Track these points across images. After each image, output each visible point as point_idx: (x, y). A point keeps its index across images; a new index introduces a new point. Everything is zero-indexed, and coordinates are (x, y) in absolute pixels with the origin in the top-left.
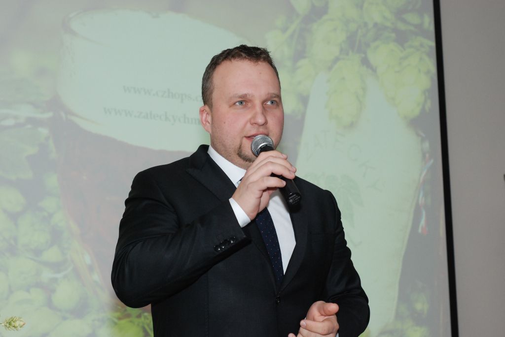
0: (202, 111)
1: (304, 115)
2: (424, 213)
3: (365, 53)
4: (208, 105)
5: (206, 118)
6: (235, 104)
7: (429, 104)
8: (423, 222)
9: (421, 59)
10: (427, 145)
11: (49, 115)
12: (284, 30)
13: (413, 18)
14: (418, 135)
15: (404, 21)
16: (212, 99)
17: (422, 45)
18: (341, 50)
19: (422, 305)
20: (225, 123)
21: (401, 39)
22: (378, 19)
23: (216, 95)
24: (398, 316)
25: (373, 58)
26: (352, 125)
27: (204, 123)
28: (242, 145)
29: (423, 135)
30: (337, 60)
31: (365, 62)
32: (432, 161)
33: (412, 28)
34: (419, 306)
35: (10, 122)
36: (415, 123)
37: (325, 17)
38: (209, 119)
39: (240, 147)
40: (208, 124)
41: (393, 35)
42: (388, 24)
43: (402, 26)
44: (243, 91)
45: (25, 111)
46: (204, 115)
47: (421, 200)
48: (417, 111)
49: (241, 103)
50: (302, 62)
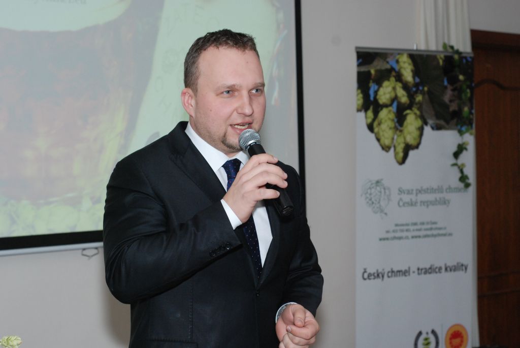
0: (184, 94)
4: (192, 89)
5: (188, 100)
6: (222, 93)
10: (281, 15)
14: (273, 5)
16: (197, 85)
20: (211, 111)
23: (201, 82)
27: (187, 105)
28: (227, 134)
29: (278, 5)
38: (193, 102)
39: (225, 136)
40: (191, 107)
44: (230, 81)
46: (187, 98)
49: (228, 92)
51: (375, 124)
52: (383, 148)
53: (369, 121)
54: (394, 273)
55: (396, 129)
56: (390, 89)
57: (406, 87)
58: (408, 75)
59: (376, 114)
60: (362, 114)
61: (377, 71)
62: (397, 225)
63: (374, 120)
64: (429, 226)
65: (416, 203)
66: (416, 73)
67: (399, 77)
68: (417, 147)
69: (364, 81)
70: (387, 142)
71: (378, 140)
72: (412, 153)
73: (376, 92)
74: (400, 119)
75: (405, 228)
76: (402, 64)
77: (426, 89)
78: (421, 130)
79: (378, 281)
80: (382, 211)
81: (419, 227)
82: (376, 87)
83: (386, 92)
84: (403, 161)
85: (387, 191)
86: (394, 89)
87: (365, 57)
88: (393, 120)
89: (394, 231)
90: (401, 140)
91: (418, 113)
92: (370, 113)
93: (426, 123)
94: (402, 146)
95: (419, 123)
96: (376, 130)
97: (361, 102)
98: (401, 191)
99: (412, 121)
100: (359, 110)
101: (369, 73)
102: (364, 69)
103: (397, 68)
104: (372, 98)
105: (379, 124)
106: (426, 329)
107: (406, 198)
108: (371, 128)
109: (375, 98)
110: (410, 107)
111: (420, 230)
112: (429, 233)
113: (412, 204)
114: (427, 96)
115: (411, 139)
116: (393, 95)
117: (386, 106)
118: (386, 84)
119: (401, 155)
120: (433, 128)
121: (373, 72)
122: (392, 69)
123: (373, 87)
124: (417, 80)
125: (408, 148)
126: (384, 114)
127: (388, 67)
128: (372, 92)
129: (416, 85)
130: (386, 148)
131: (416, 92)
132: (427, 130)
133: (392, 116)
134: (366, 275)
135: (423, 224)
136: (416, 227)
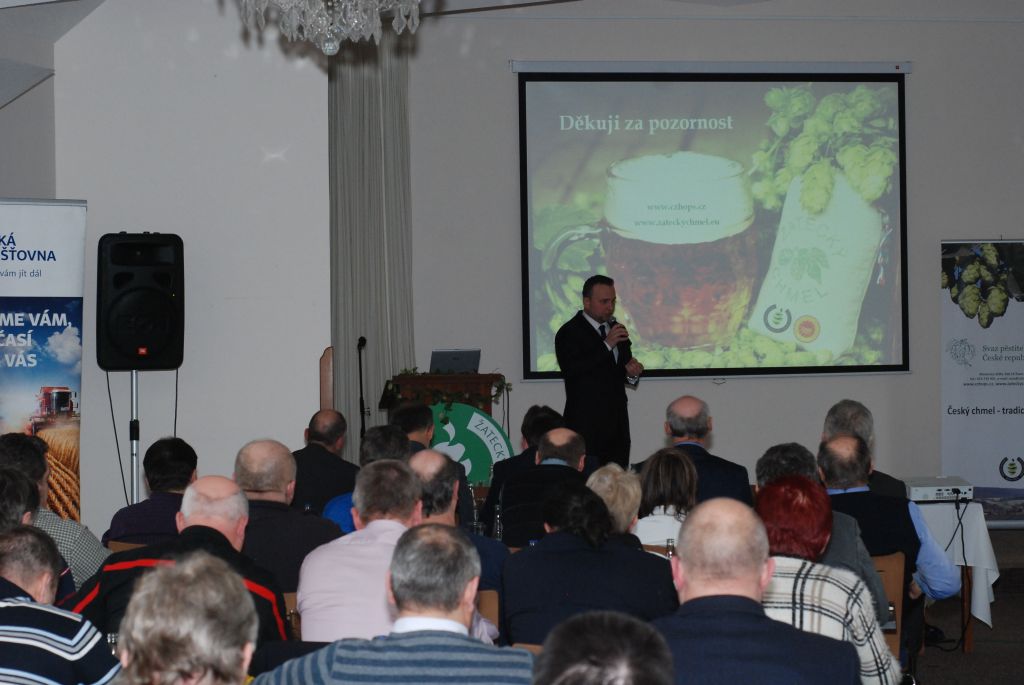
1: (781, 209)
2: (882, 269)
3: (835, 157)
7: (890, 187)
8: (881, 276)
9: (885, 153)
10: (887, 219)
11: (599, 230)
12: (767, 150)
13: (879, 123)
14: (879, 211)
15: (872, 127)
17: (886, 143)
18: (814, 158)
19: (877, 335)
21: (867, 141)
22: (846, 128)
24: (857, 343)
25: (840, 158)
26: (821, 211)
29: (883, 211)
30: (810, 165)
31: (835, 163)
32: (891, 230)
33: (877, 131)
34: (875, 336)
35: (575, 238)
36: (878, 204)
37: (801, 135)
41: (860, 139)
42: (856, 131)
43: (867, 131)
45: (584, 230)
47: (880, 260)
48: (879, 194)
50: (780, 171)
51: (960, 297)
52: (967, 316)
53: (954, 295)
54: (977, 411)
55: (980, 301)
56: (974, 271)
57: (990, 268)
58: (992, 259)
59: (960, 289)
60: (948, 290)
61: (961, 258)
62: (981, 374)
63: (958, 294)
64: (1015, 376)
65: (1001, 357)
66: (1000, 257)
67: (983, 261)
68: (1002, 314)
69: (948, 266)
70: (971, 311)
71: (963, 309)
72: (995, 319)
73: (960, 274)
74: (984, 293)
75: (990, 377)
76: (986, 251)
77: (1011, 269)
78: (1006, 303)
79: (963, 416)
80: (966, 363)
81: (1004, 376)
82: (960, 270)
83: (969, 274)
84: (988, 325)
85: (972, 349)
86: (979, 270)
87: (948, 249)
88: (977, 294)
89: (978, 379)
90: (985, 309)
91: (1003, 288)
92: (955, 290)
93: (1011, 297)
94: (987, 313)
95: (1004, 296)
96: (960, 302)
97: (946, 281)
98: (985, 348)
99: (996, 296)
100: (943, 287)
101: (954, 259)
102: (947, 257)
103: (981, 254)
104: (957, 278)
105: (964, 297)
106: (1012, 456)
107: (991, 354)
108: (955, 300)
109: (960, 277)
110: (995, 283)
111: (1005, 379)
112: (1014, 381)
113: (996, 358)
114: (1011, 275)
115: (994, 309)
116: (977, 275)
117: (971, 283)
118: (970, 267)
119: (985, 320)
120: (1018, 300)
121: (957, 258)
122: (977, 255)
123: (957, 270)
124: (1002, 263)
125: (991, 316)
126: (968, 289)
127: (973, 254)
128: (956, 274)
129: (1001, 267)
130: (970, 316)
131: (1001, 272)
132: (1012, 302)
133: (976, 291)
134: (951, 411)
135: (1008, 374)
136: (1001, 377)
